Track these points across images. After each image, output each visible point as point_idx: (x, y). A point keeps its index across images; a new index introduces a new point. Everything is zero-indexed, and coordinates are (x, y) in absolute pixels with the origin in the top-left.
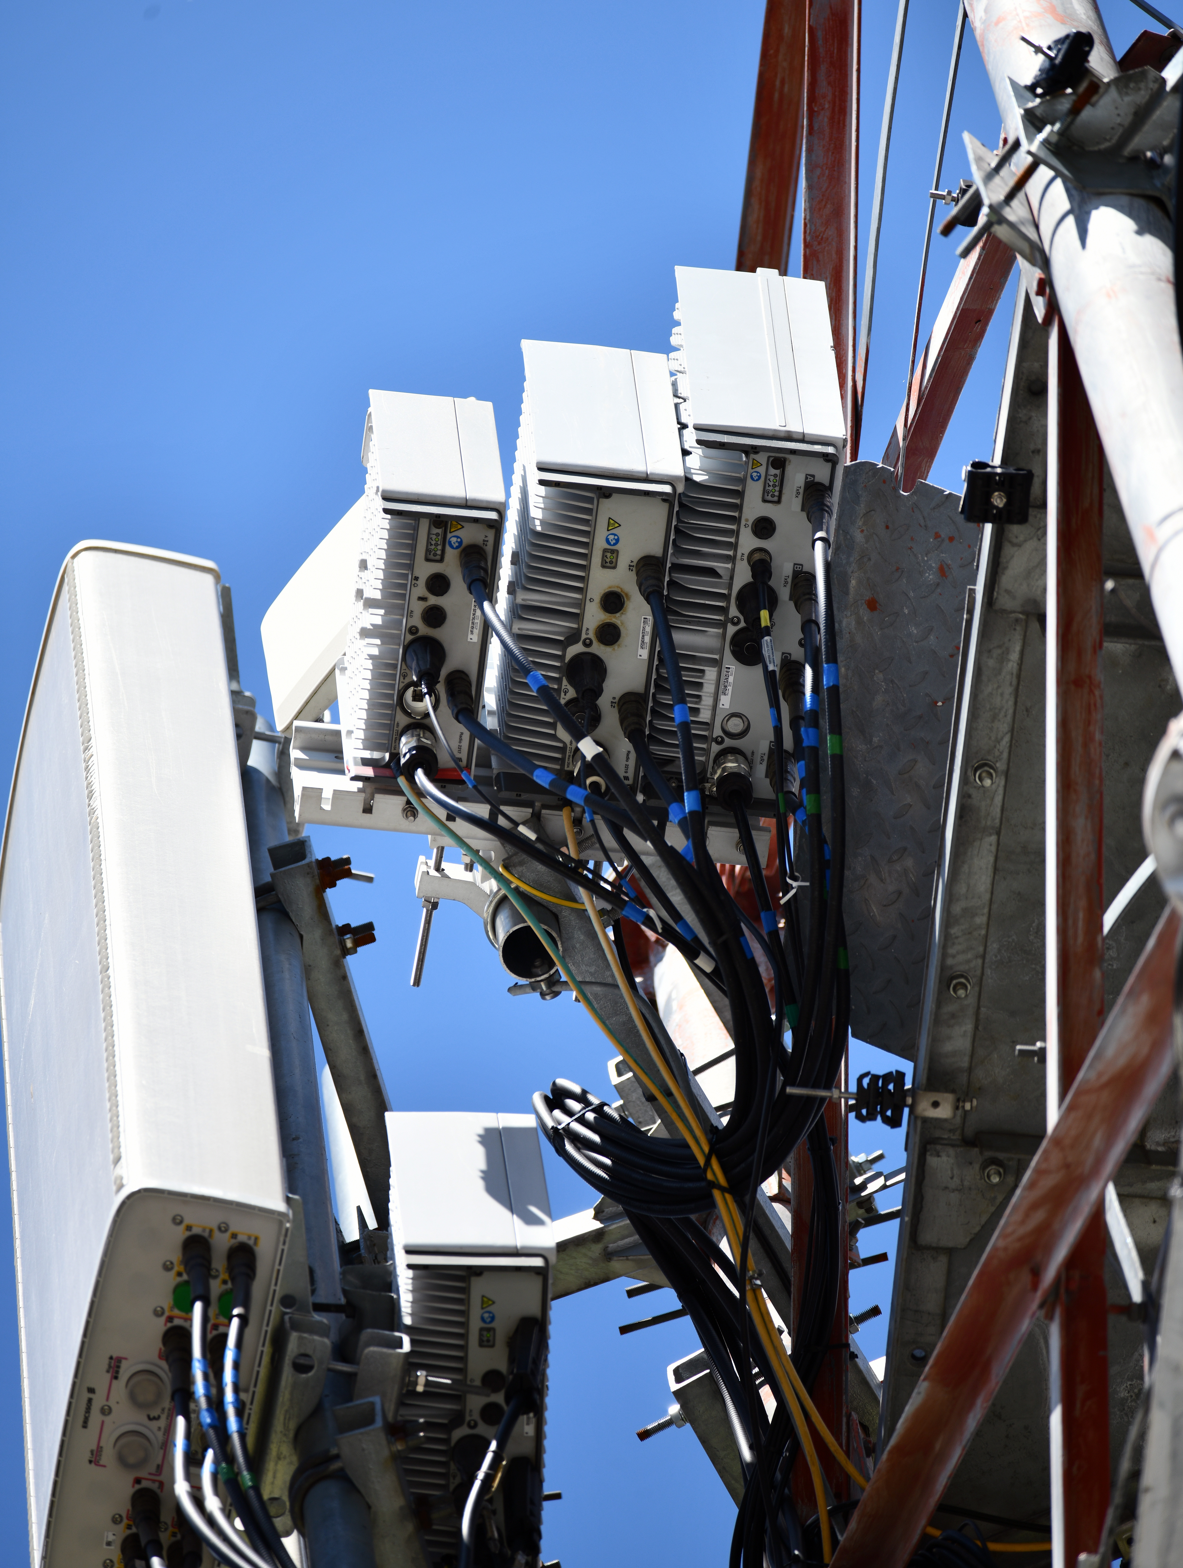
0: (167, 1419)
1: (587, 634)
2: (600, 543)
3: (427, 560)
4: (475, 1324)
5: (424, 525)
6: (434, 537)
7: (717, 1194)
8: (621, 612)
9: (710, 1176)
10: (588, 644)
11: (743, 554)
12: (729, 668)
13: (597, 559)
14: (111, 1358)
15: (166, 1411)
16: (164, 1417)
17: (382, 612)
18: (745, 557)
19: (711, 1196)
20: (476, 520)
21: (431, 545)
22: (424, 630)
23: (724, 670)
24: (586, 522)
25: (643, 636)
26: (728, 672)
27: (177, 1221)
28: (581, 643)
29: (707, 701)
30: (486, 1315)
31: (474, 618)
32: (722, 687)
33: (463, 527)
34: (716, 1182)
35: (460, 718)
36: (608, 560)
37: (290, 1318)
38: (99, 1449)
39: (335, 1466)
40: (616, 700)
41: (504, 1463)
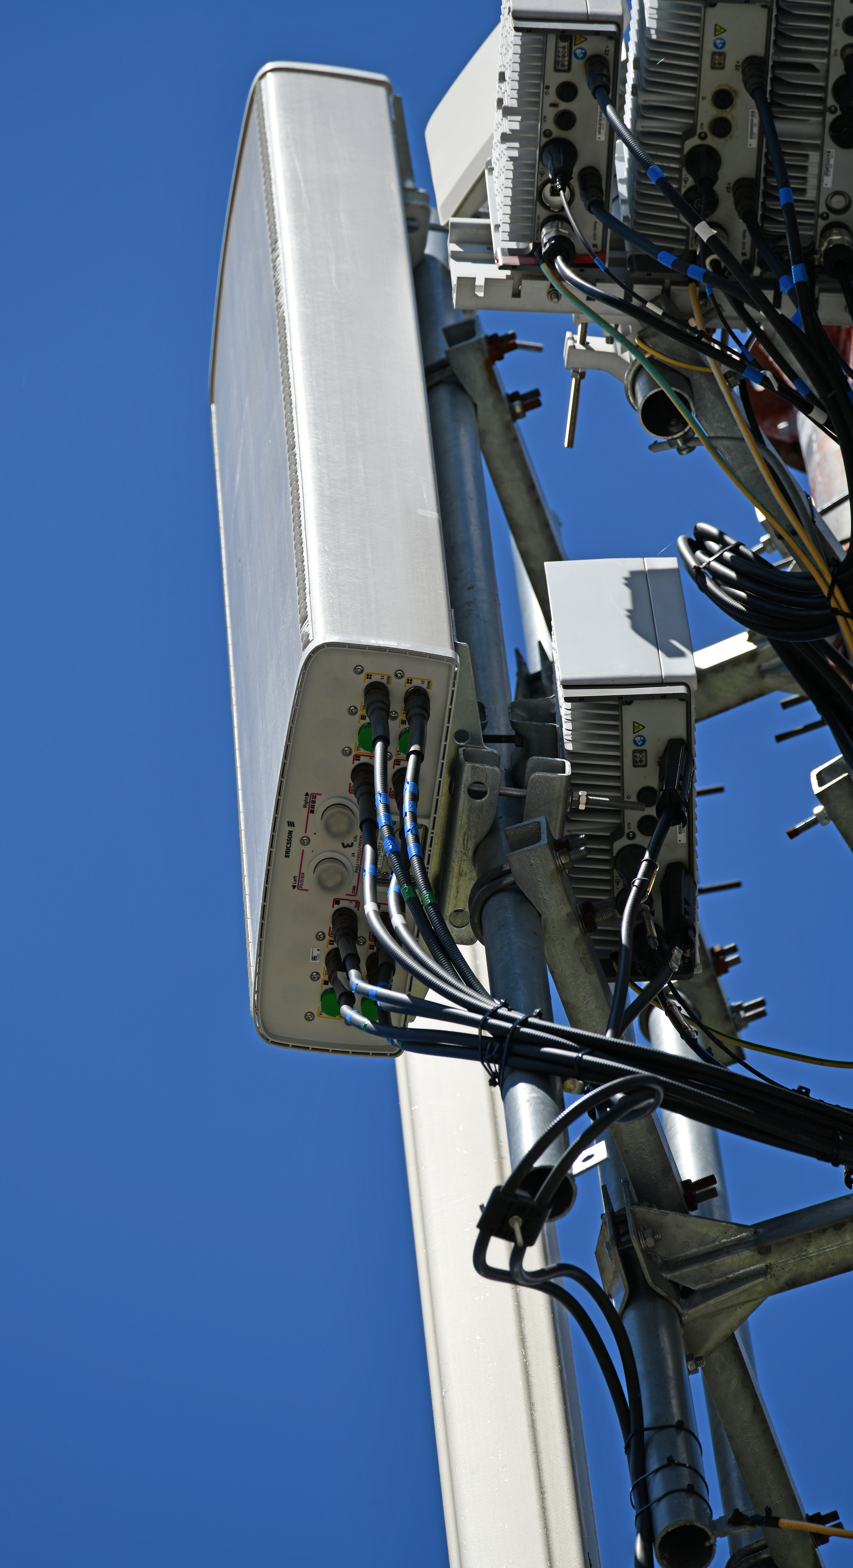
0: (360, 845)
1: (702, 128)
2: (709, 47)
3: (556, 70)
4: (629, 748)
5: (552, 39)
6: (561, 50)
7: (840, 619)
8: (731, 107)
9: (833, 604)
10: (703, 137)
11: (836, 51)
12: (829, 152)
13: (706, 61)
14: (307, 794)
15: (358, 839)
16: (356, 844)
17: (519, 118)
18: (839, 53)
19: (835, 622)
20: (597, 33)
21: (559, 57)
22: (557, 133)
23: (825, 154)
24: (696, 29)
25: (752, 128)
26: (829, 155)
27: (358, 670)
28: (696, 137)
29: (812, 182)
30: (638, 739)
31: (600, 120)
32: (824, 169)
33: (586, 40)
34: (839, 609)
35: (592, 209)
36: (717, 62)
37: (464, 750)
38: (301, 875)
39: (508, 880)
40: (731, 186)
41: (658, 869)
